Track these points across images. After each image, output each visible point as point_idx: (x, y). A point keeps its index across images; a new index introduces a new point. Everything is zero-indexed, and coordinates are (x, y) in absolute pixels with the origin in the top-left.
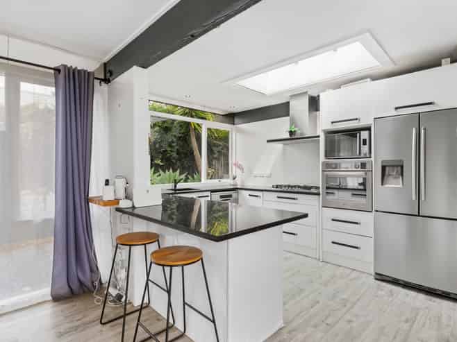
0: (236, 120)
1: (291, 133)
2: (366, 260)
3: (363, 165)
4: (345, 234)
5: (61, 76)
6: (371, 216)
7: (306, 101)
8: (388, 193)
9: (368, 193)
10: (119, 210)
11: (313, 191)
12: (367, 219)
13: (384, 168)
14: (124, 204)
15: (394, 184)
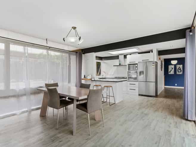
0: (103, 59)
1: (120, 64)
2: (137, 92)
3: (136, 72)
4: (132, 87)
5: (78, 53)
6: (138, 83)
7: (123, 56)
8: (141, 78)
9: (137, 79)
10: (92, 80)
11: (125, 78)
12: (137, 83)
13: (140, 72)
14: (93, 79)
15: (142, 76)
